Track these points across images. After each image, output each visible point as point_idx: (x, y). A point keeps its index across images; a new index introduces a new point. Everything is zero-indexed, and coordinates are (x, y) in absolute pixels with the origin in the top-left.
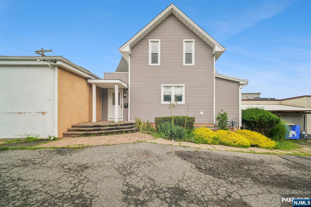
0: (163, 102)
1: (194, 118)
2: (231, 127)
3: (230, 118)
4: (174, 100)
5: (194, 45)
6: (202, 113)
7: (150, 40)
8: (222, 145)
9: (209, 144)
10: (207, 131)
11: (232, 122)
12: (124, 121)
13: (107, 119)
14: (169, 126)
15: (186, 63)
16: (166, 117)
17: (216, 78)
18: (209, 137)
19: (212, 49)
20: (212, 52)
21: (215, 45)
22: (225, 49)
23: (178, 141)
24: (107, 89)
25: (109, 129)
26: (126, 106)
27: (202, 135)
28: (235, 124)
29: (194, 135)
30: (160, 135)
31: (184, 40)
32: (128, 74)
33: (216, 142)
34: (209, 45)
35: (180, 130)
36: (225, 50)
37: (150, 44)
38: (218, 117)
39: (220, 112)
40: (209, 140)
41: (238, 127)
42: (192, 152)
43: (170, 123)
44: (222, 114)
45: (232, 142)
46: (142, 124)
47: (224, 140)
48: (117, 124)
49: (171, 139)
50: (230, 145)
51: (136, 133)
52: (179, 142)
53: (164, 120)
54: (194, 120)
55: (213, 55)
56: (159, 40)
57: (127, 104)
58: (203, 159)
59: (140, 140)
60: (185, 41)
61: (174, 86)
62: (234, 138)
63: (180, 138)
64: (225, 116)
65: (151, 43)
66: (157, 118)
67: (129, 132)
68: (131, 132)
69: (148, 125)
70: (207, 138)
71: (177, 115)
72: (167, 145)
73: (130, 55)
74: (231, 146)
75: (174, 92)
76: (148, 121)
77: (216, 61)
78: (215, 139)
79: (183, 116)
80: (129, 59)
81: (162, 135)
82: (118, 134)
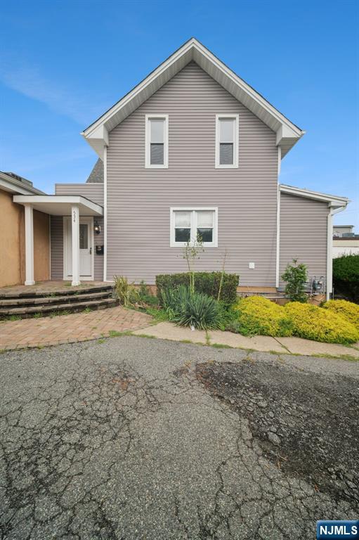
0: (174, 243)
1: (238, 277)
2: (311, 295)
3: (310, 276)
4: (196, 239)
5: (238, 126)
6: (252, 265)
7: (147, 116)
8: (300, 337)
9: (271, 336)
10: (267, 307)
11: (314, 284)
12: (95, 281)
13: (63, 277)
14: (184, 294)
15: (221, 163)
16: (179, 275)
17: (283, 193)
18: (270, 320)
19: (275, 133)
20: (275, 140)
21: (281, 125)
22: (303, 132)
23: (202, 329)
24: (62, 217)
25: (55, 303)
26: (100, 251)
27: (256, 316)
28: (319, 288)
29: (237, 315)
30: (165, 315)
31: (218, 116)
32: (103, 185)
33: (287, 331)
34: (270, 126)
35: (207, 306)
36: (303, 134)
37: (148, 124)
38: (286, 275)
39: (290, 264)
40: (271, 328)
41: (326, 293)
42: (237, 365)
43: (187, 288)
44: (294, 267)
45: (321, 332)
46: (130, 288)
47: (303, 327)
48: (75, 290)
49: (188, 325)
50: (317, 338)
51: (114, 308)
52: (205, 332)
53: (176, 281)
54: (238, 282)
55: (277, 146)
56: (166, 116)
57: (103, 247)
58: (265, 392)
59: (118, 330)
60: (220, 119)
61: (196, 211)
62: (326, 322)
63: (207, 323)
64: (302, 273)
65: (150, 121)
66: (160, 276)
67: (99, 307)
68: (104, 307)
69: (143, 289)
70: (267, 323)
71: (202, 270)
72: (178, 343)
73: (107, 147)
74: (320, 341)
75: (195, 223)
76: (143, 282)
77: (282, 158)
78: (283, 323)
79: (213, 273)
80: (105, 154)
81: (168, 314)
82: (73, 313)
